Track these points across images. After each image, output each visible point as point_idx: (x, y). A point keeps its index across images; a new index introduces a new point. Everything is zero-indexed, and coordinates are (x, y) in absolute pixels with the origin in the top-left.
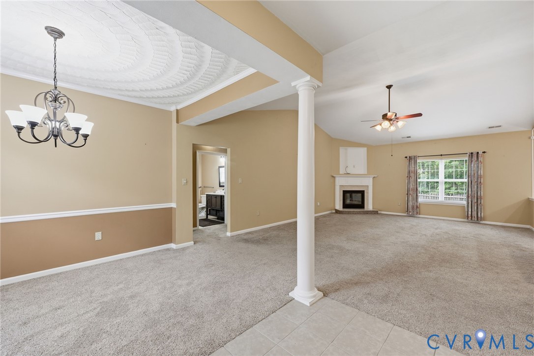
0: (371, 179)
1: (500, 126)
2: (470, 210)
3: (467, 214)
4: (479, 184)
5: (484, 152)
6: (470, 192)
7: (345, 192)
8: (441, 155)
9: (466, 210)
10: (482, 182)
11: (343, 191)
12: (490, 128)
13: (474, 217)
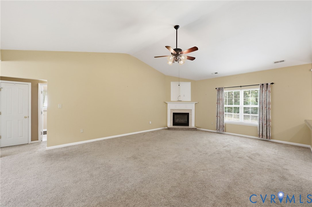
0: (194, 105)
1: (283, 61)
2: (261, 130)
3: (259, 133)
4: (268, 109)
5: (272, 83)
6: (261, 116)
7: (174, 114)
8: (241, 86)
9: (259, 130)
10: (270, 107)
11: (173, 113)
12: (275, 63)
13: (264, 136)
